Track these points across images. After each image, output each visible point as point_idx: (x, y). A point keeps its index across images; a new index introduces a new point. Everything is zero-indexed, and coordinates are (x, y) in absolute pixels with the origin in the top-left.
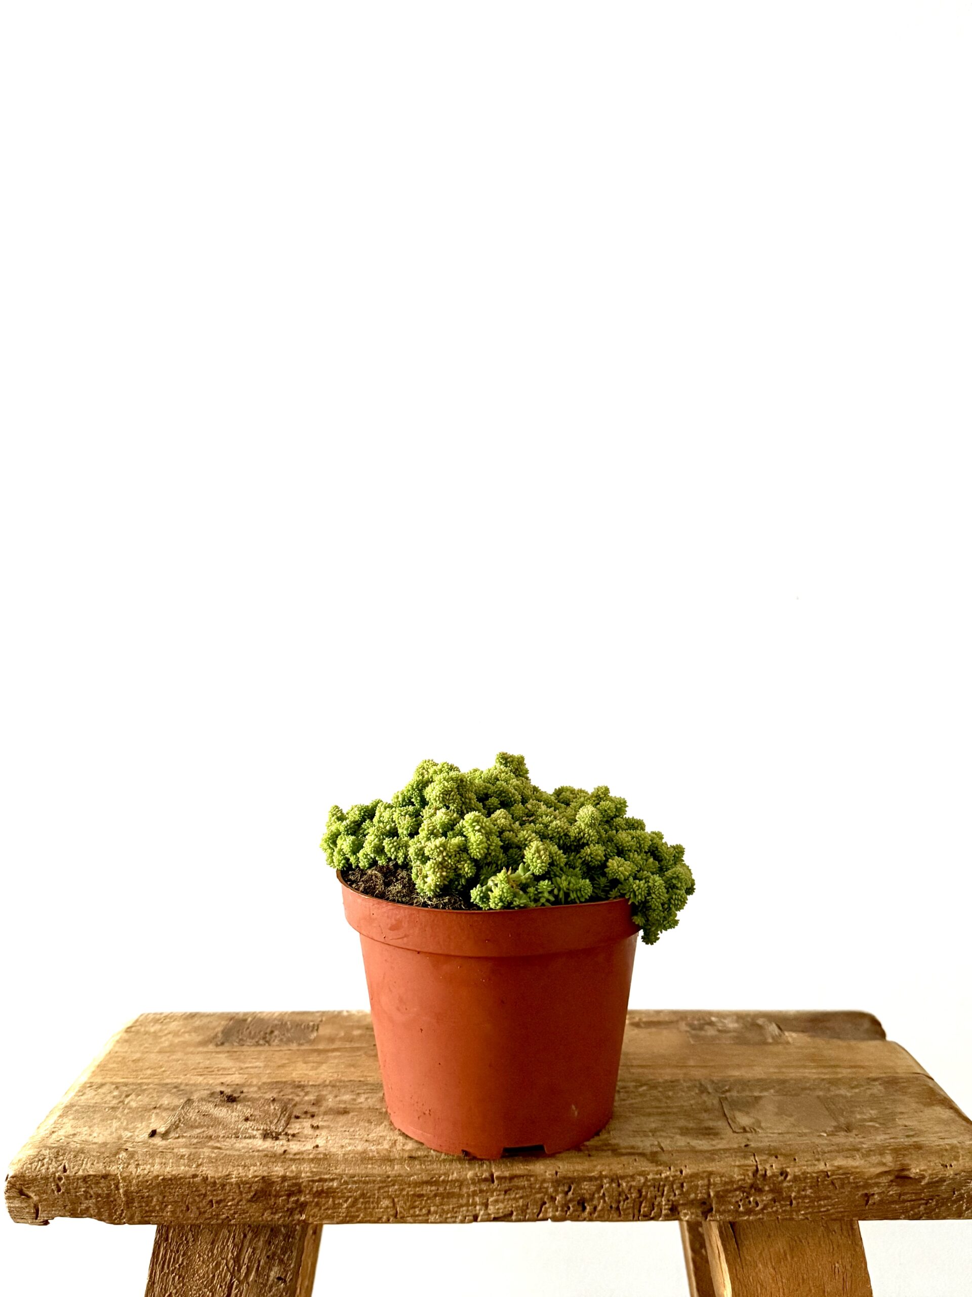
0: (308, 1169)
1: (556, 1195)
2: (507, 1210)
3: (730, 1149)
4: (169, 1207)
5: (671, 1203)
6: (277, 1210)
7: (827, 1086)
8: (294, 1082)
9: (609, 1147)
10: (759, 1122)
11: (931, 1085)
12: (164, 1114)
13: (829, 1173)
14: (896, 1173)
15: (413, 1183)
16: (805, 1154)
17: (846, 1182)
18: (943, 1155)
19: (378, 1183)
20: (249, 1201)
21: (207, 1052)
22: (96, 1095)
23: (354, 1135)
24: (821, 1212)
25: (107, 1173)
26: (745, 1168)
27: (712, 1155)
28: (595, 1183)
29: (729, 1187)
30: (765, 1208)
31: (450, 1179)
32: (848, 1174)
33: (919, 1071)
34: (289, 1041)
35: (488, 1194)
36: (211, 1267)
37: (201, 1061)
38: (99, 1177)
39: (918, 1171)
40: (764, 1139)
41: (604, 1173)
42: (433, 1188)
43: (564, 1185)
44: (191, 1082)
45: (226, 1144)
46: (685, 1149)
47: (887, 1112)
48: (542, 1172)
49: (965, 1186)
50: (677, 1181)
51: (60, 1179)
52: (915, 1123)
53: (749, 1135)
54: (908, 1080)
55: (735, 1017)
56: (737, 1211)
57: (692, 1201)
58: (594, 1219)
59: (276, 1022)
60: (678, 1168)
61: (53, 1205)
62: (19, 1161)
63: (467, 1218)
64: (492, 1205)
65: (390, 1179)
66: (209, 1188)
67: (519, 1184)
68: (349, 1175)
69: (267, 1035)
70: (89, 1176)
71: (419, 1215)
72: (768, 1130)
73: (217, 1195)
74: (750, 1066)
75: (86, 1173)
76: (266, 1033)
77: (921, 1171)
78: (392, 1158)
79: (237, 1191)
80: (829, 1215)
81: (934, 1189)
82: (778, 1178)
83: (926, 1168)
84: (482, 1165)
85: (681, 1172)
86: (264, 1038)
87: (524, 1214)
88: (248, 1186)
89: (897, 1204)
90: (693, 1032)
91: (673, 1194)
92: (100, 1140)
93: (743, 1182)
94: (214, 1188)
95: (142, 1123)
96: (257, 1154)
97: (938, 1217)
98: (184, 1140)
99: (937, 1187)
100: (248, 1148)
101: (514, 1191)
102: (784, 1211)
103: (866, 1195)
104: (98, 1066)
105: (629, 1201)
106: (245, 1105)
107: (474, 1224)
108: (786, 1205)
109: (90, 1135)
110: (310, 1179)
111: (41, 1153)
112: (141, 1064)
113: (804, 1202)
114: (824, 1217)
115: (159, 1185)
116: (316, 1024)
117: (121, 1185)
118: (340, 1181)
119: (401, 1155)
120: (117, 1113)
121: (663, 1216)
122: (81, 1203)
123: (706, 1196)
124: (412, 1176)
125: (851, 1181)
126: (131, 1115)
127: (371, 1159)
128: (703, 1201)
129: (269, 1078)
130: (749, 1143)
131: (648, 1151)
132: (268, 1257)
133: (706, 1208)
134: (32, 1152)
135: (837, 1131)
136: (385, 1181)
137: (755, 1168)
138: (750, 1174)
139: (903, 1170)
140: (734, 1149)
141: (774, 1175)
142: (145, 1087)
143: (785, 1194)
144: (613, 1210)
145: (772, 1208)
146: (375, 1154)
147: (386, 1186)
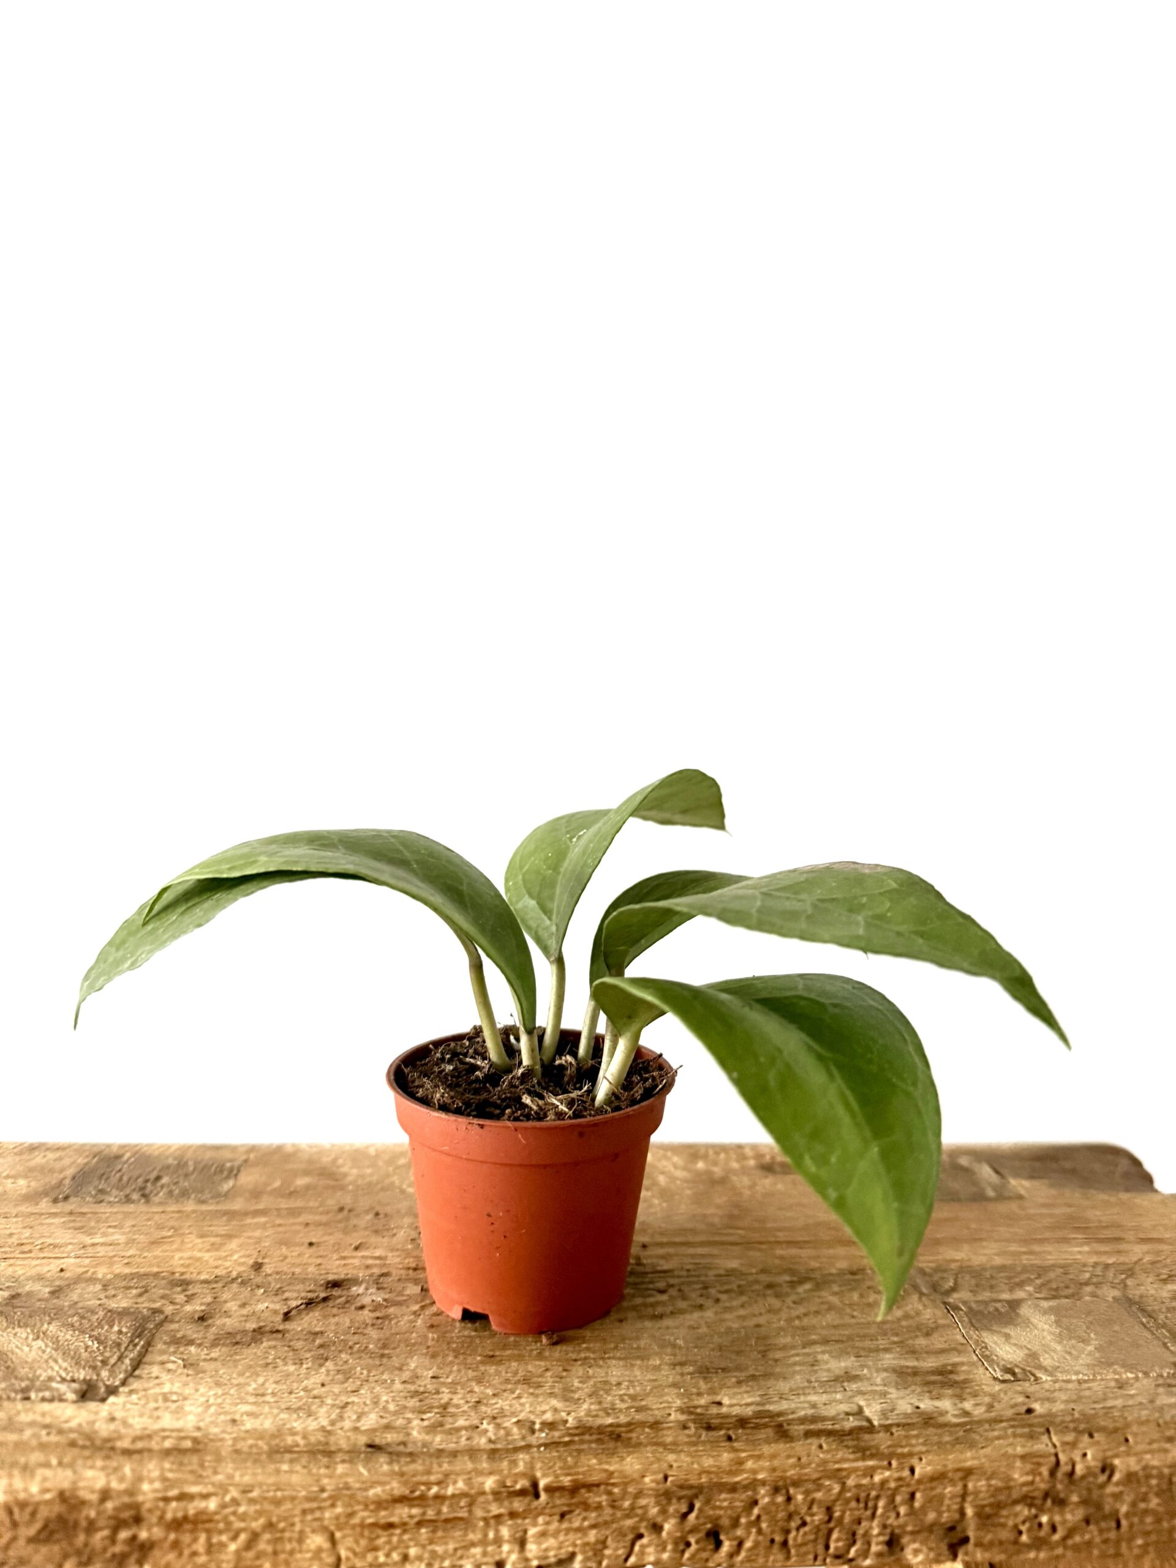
0: (156, 1474)
1: (666, 1520)
2: (563, 1551)
3: (999, 1420)
5: (888, 1531)
9: (766, 1419)
15: (373, 1502)
16: (1144, 1429)
19: (300, 1503)
20: (31, 1540)
23: (263, 1395)
26: (1035, 1460)
27: (966, 1433)
28: (744, 1496)
29: (1002, 1498)
30: (1069, 1535)
31: (450, 1491)
34: (185, 1194)
35: (527, 1521)
37: (16, 1231)
40: (1058, 1392)
41: (760, 1476)
42: (415, 1511)
46: (914, 1421)
48: (636, 1476)
50: (903, 1489)
53: (1025, 1387)
56: (1016, 1542)
57: (930, 1528)
59: (170, 1161)
60: (905, 1463)
63: (484, 1567)
64: (534, 1543)
65: (325, 1495)
67: (590, 1500)
68: (241, 1488)
69: (149, 1185)
72: (1059, 1377)
76: (147, 1181)
78: (333, 1448)
79: (7, 1520)
82: (1095, 1477)
84: (514, 1463)
85: (912, 1470)
86: (141, 1190)
87: (598, 1559)
88: (29, 1510)
91: (893, 1515)
93: (1029, 1487)
96: (56, 1438)
100: (40, 1424)
101: (579, 1515)
102: (1106, 1540)
105: (807, 1529)
108: (1109, 1530)
110: (160, 1495)
113: (1142, 1522)
116: (236, 1164)
118: (222, 1499)
119: (352, 1441)
121: (872, 1557)
123: (957, 1516)
124: (371, 1487)
127: (289, 1450)
128: (948, 1525)
129: (129, 1265)
130: (1030, 1405)
131: (845, 1426)
133: (957, 1538)
136: (315, 1499)
137: (1053, 1459)
138: (1044, 1472)
140: (1008, 1420)
141: (1089, 1473)
143: (1107, 1509)
144: (776, 1547)
145: (1082, 1535)
146: (298, 1439)
147: (320, 1508)
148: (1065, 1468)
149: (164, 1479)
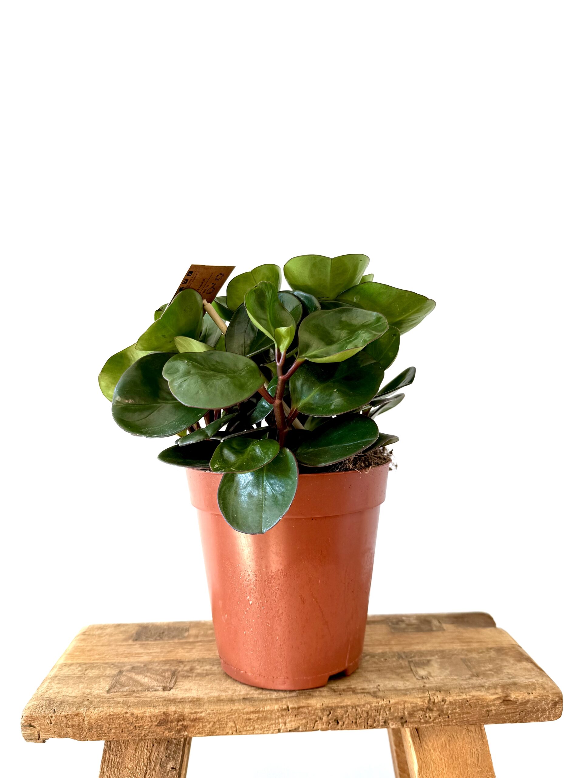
0: (188, 707)
1: (324, 716)
2: (296, 725)
3: (415, 688)
4: (113, 730)
5: (384, 719)
6: (171, 730)
7: (466, 652)
8: (177, 659)
9: (351, 690)
10: (430, 673)
11: (521, 650)
12: (107, 679)
13: (468, 700)
14: (503, 698)
15: (245, 713)
16: (455, 690)
17: (477, 704)
18: (528, 688)
19: (226, 714)
20: (156, 726)
21: (128, 645)
22: (69, 670)
23: (213, 688)
24: (464, 721)
25: (78, 713)
26: (423, 698)
27: (406, 692)
28: (344, 709)
29: (415, 709)
30: (435, 719)
31: (265, 709)
32: (478, 699)
33: (514, 643)
34: (174, 637)
35: (286, 717)
36: (135, 763)
37: (125, 649)
38: (73, 715)
39: (515, 697)
40: (434, 682)
41: (348, 704)
42: (257, 715)
43: (327, 710)
44: (121, 661)
45: (142, 694)
46: (391, 689)
47: (498, 666)
48: (315, 704)
49: (540, 704)
50: (387, 707)
51: (51, 717)
52: (513, 671)
53: (425, 681)
54: (509, 648)
55: (415, 617)
56: (420, 722)
57: (396, 718)
58: (344, 728)
59: (165, 627)
60: (388, 700)
61: (48, 731)
62: (29, 707)
63: (275, 731)
64: (288, 723)
65: (233, 711)
66: (134, 719)
67: (303, 711)
68: (211, 710)
70: (68, 715)
71: (249, 730)
72: (435, 678)
73: (139, 723)
74: (424, 643)
75: (67, 714)
76: (160, 634)
77: (516, 696)
78: (234, 699)
79: (150, 720)
80: (468, 722)
81: (524, 706)
82: (441, 703)
83: (519, 695)
84: (283, 702)
85: (390, 702)
86: (159, 636)
87: (306, 727)
88: (155, 717)
89: (505, 715)
90: (393, 626)
91: (385, 714)
92: (73, 694)
93: (422, 706)
94: (136, 720)
95: (96, 684)
96: (160, 699)
97: (526, 722)
98: (119, 693)
99: (525, 705)
100: (155, 696)
101: (300, 715)
102: (445, 721)
103: (488, 711)
104: (69, 654)
105: (362, 718)
106: (151, 674)
107: (279, 734)
108: (445, 718)
109: (67, 692)
110: (190, 712)
111: (41, 703)
112: (92, 652)
113: (455, 716)
114: (466, 723)
115: (106, 718)
116: (187, 627)
117: (86, 719)
118: (206, 713)
119: (239, 697)
120: (82, 679)
121: (380, 726)
122: (63, 730)
123: (403, 714)
124: (245, 709)
125: (480, 703)
126: (89, 681)
127: (222, 700)
128: (401, 717)
129: (163, 657)
130: (425, 685)
131: (372, 691)
132: (166, 756)
133: (403, 720)
134: (36, 703)
135: (472, 677)
136: (230, 712)
137: (429, 698)
138: (426, 702)
139: (507, 696)
140: (418, 688)
141: (439, 702)
142: (95, 665)
143: (445, 712)
144: (353, 724)
145: (438, 720)
146: (224, 697)
147: (231, 715)
148: (432, 700)
149: (190, 708)
